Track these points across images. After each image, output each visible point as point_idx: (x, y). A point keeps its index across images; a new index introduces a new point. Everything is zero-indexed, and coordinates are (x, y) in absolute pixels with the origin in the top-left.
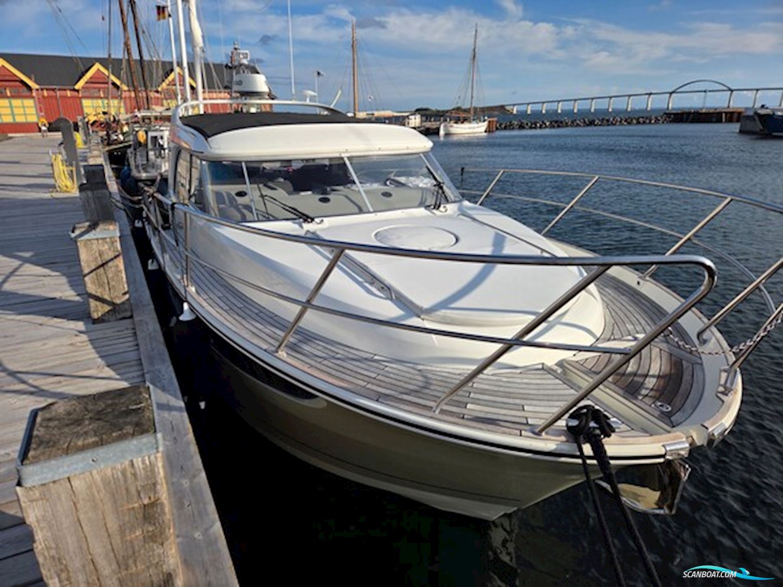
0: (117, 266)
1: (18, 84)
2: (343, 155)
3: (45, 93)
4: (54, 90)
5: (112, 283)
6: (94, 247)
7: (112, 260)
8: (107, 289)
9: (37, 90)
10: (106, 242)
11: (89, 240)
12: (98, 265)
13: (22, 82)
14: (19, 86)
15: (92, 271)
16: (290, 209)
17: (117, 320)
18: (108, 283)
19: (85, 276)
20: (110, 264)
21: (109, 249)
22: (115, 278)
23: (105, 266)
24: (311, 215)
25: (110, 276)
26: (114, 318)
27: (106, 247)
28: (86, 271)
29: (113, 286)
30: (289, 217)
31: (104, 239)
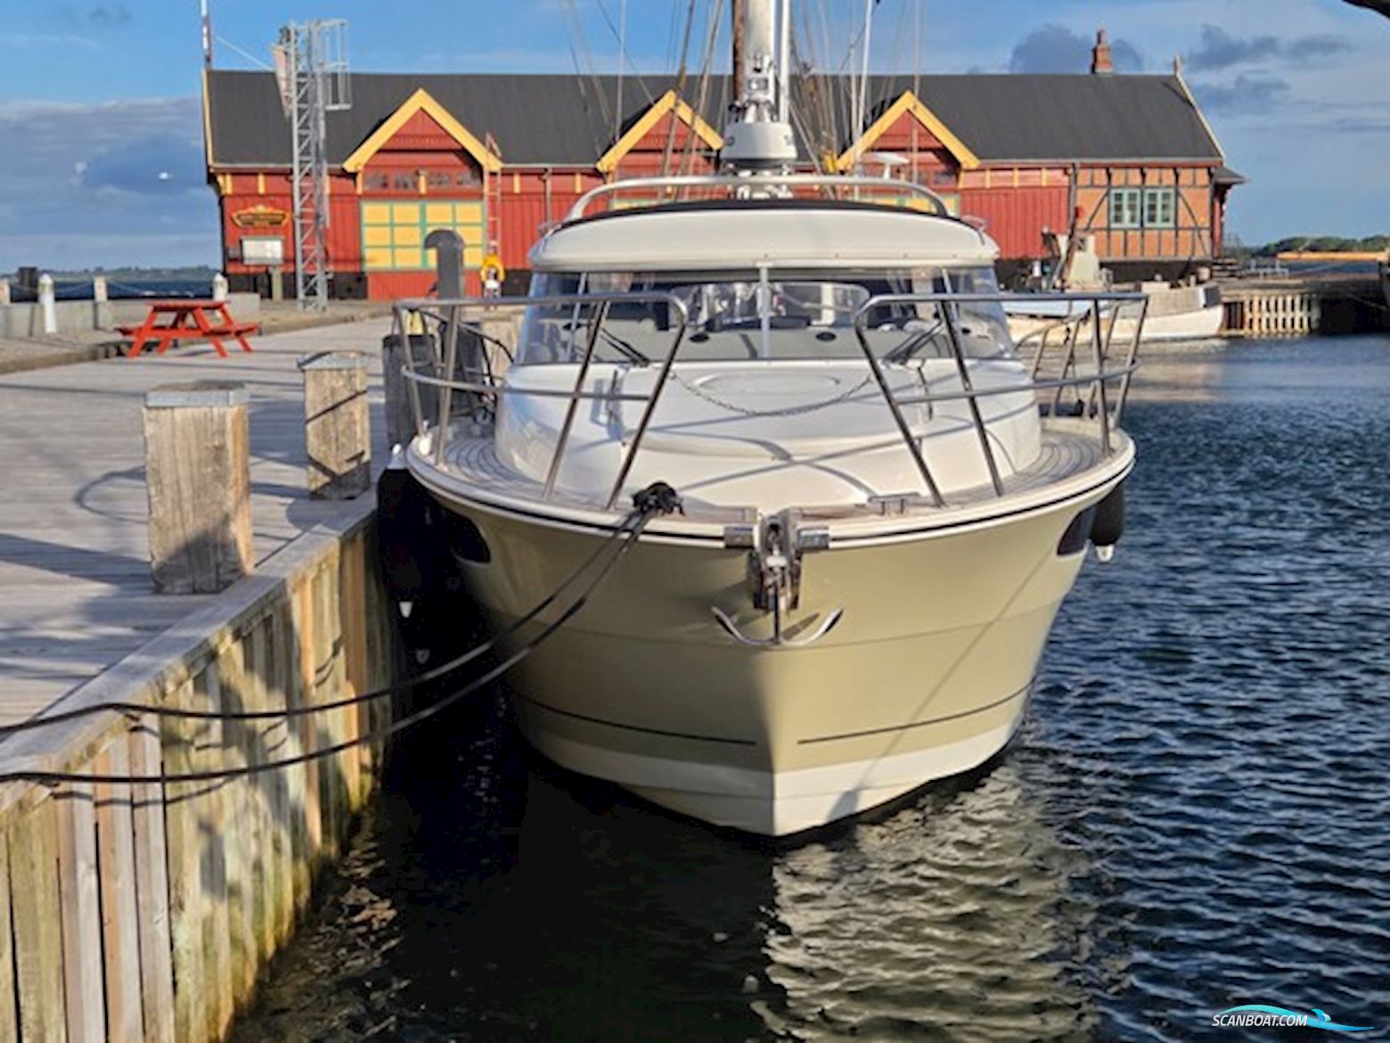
0: (351, 414)
1: (453, 158)
2: (759, 265)
3: (517, 184)
4: (539, 174)
5: (343, 440)
6: (326, 381)
7: (346, 401)
8: (334, 447)
9: (493, 174)
10: (342, 376)
11: (321, 370)
12: (326, 407)
13: (464, 154)
14: (454, 166)
15: (319, 415)
16: (621, 346)
17: (340, 498)
18: (337, 439)
19: (308, 421)
20: (342, 408)
21: (345, 386)
22: (348, 432)
23: (336, 411)
24: (647, 354)
25: (341, 427)
26: (336, 495)
27: (341, 383)
28: (310, 414)
29: (343, 445)
30: (614, 359)
31: (339, 370)
